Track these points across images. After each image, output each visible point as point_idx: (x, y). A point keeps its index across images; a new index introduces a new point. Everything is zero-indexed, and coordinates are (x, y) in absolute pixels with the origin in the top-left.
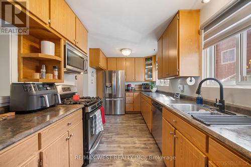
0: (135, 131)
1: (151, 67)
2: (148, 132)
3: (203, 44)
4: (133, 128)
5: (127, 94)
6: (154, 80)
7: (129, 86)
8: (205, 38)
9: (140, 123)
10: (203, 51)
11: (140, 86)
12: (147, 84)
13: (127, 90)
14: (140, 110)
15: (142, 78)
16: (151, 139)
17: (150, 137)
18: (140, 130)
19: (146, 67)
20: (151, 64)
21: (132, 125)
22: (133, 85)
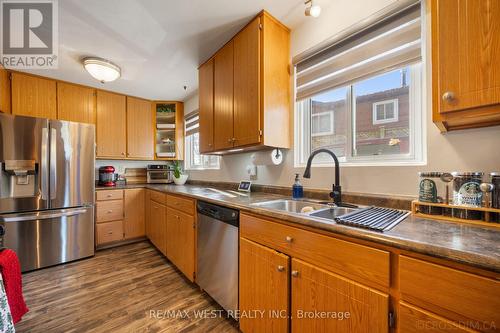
0: (143, 293)
1: (173, 126)
2: (181, 283)
3: (296, 92)
4: (134, 286)
5: (102, 194)
6: (179, 158)
7: (104, 171)
8: (300, 81)
9: (153, 266)
10: (295, 103)
11: (142, 172)
12: (161, 167)
13: (102, 184)
14: (143, 234)
15: (148, 152)
16: (195, 298)
17: (191, 294)
18: (160, 285)
19: (159, 126)
20: (172, 121)
21: (130, 279)
22: (120, 169)
